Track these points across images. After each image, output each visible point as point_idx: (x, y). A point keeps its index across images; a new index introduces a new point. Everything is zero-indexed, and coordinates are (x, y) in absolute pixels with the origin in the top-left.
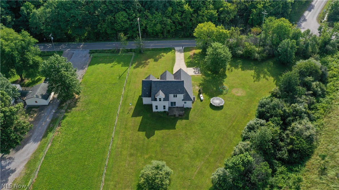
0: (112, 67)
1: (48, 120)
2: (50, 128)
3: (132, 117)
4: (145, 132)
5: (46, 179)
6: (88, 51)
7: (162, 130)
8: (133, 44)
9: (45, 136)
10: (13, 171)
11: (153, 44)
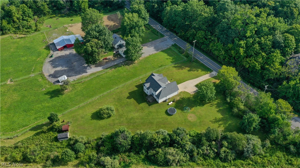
0: (167, 59)
1: (115, 64)
2: (111, 67)
3: (135, 86)
4: (129, 95)
5: (89, 83)
6: (174, 43)
7: (135, 101)
8: (198, 55)
9: (107, 69)
10: (86, 72)
11: (207, 61)
